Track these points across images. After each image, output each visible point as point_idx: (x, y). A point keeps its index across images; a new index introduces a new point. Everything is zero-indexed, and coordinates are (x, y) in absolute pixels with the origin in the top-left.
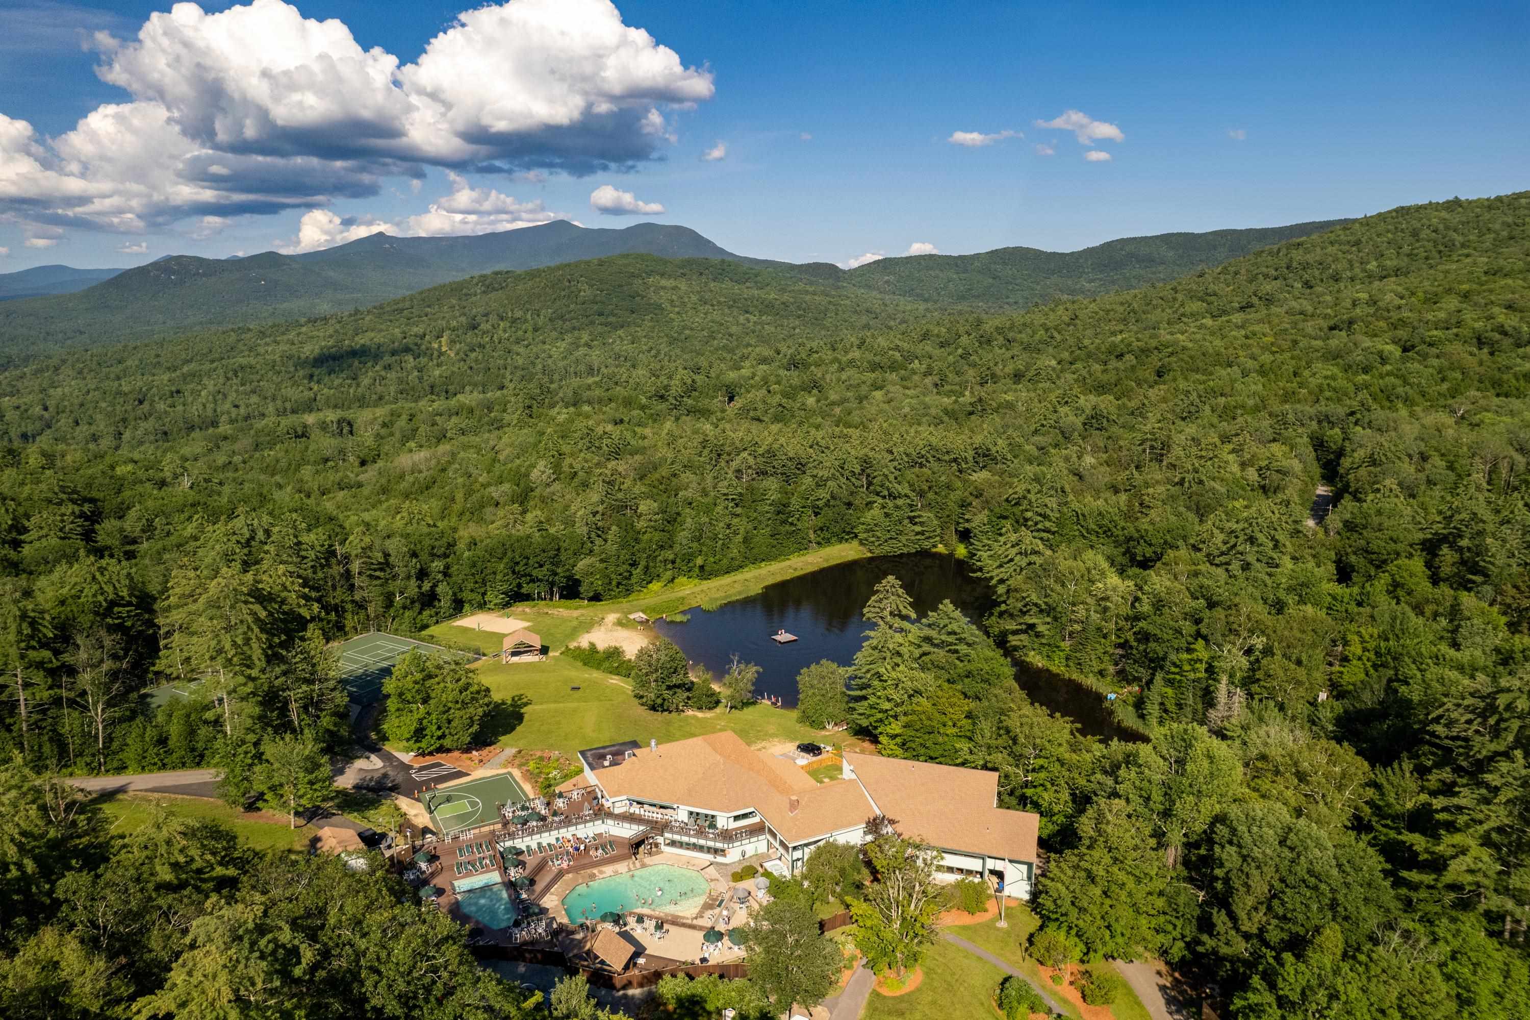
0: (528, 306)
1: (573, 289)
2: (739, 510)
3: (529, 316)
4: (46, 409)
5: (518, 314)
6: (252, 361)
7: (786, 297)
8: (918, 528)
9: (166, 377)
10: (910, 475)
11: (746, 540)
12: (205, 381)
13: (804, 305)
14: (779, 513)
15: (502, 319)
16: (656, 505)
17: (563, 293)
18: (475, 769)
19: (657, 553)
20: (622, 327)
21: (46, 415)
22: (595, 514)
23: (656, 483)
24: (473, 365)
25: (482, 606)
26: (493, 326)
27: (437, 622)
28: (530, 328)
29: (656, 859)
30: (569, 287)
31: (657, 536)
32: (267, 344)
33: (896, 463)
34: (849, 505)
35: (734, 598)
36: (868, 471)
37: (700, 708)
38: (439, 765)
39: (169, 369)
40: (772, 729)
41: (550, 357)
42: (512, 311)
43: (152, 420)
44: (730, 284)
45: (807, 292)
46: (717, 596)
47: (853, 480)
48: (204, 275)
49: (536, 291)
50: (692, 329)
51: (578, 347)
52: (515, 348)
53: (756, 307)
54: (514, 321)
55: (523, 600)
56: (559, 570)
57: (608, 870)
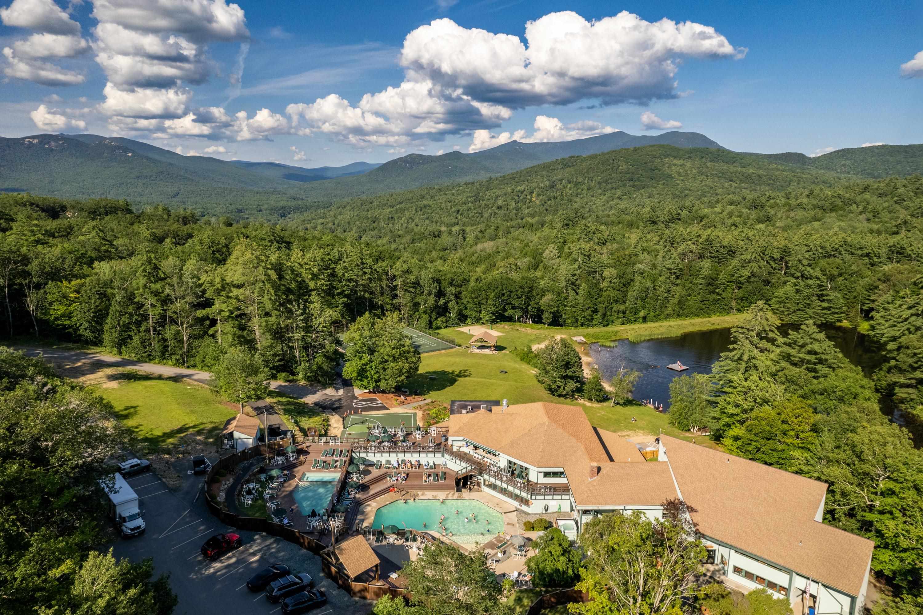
0: (586, 175)
1: (615, 165)
2: (678, 281)
3: (586, 181)
4: (334, 224)
5: (580, 180)
6: (430, 203)
7: (761, 172)
8: (825, 305)
9: (388, 210)
10: (823, 263)
11: (680, 303)
12: (406, 212)
13: (774, 177)
14: (709, 284)
15: (570, 183)
16: (616, 271)
17: (608, 167)
18: (395, 406)
19: (613, 305)
20: (643, 188)
21: (333, 227)
22: (574, 275)
23: (620, 258)
24: (548, 208)
25: (478, 320)
26: (564, 186)
27: (446, 327)
28: (586, 188)
29: (473, 495)
30: (613, 163)
31: (613, 293)
32: (440, 195)
33: (811, 253)
34: (767, 282)
35: (656, 337)
36: (786, 258)
37: (590, 399)
38: (375, 400)
39: (390, 206)
40: (641, 423)
41: (595, 204)
42: (577, 178)
43: (376, 231)
44: (722, 164)
45: (778, 170)
46: (644, 333)
47: (772, 263)
48: (423, 163)
49: (592, 166)
50: (690, 190)
51: (613, 199)
52: (575, 199)
53: (738, 178)
54: (576, 184)
55: (507, 321)
56: (532, 303)
57: (429, 494)
